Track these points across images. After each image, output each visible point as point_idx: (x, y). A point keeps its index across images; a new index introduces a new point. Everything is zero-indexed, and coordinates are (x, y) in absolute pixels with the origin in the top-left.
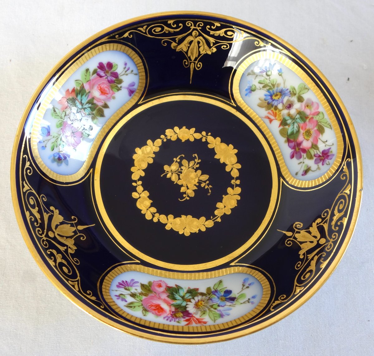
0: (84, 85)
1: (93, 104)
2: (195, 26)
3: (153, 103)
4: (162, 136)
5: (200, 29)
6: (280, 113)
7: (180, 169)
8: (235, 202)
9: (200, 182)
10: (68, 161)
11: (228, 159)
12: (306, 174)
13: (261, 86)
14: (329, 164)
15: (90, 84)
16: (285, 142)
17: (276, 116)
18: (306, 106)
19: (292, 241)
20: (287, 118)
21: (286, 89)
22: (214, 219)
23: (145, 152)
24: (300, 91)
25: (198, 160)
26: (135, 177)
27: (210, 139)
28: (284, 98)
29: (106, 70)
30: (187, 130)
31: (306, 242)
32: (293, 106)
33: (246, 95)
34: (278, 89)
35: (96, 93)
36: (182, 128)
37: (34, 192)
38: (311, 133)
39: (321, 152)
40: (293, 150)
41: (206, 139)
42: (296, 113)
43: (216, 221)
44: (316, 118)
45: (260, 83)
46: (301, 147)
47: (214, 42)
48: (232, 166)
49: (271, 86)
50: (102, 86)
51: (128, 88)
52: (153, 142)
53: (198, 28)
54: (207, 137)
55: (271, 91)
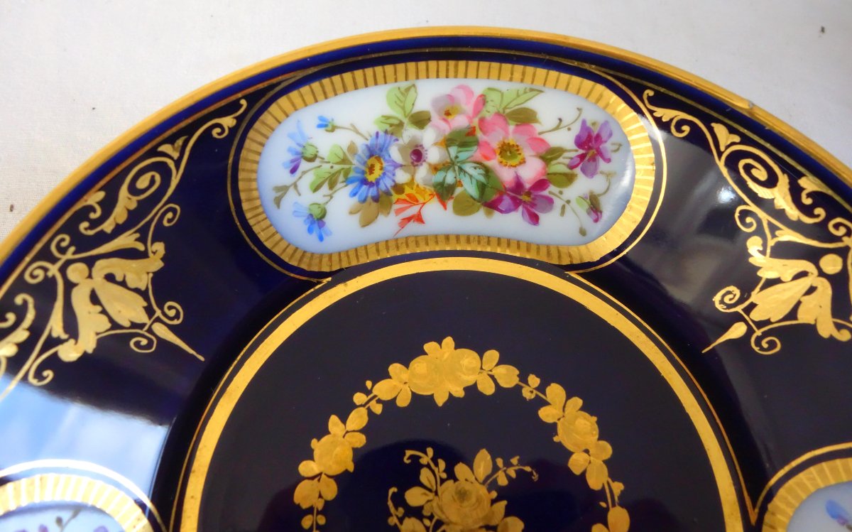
2: (53, 260)
3: (192, 497)
5: (74, 253)
6: (418, 186)
7: (427, 522)
8: (585, 418)
9: (490, 483)
11: (459, 374)
12: (601, 212)
13: (325, 189)
14: (620, 145)
16: (489, 214)
17: (417, 201)
18: (446, 117)
19: (765, 334)
20: (439, 177)
21: (374, 136)
22: (610, 501)
24: (403, 108)
25: (426, 453)
27: (383, 389)
28: (390, 156)
31: (799, 303)
32: (423, 148)
33: (321, 239)
34: (360, 156)
38: (513, 145)
39: (575, 147)
40: (521, 208)
41: (379, 401)
42: (443, 151)
43: (616, 498)
44: (489, 111)
45: (317, 188)
46: (527, 186)
47: (137, 235)
48: (485, 374)
49: (343, 169)
53: (69, 255)
54: (375, 396)
55: (352, 174)
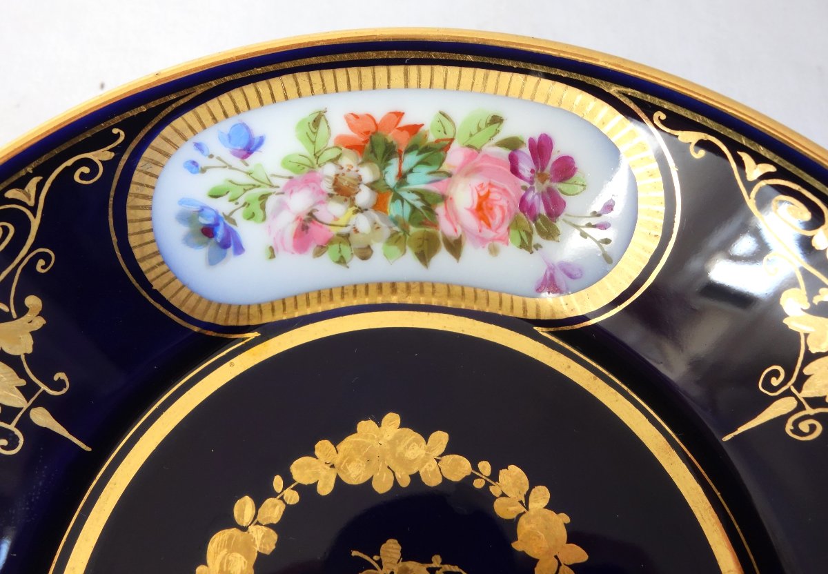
0: (455, 145)
1: (429, 208)
4: (485, 467)
10: (224, 256)
15: (471, 157)
23: (400, 449)
26: (303, 470)
29: (543, 169)
30: (563, 534)
35: (464, 195)
36: (557, 512)
37: (35, 223)
50: (495, 196)
51: (551, 268)
52: (449, 450)
